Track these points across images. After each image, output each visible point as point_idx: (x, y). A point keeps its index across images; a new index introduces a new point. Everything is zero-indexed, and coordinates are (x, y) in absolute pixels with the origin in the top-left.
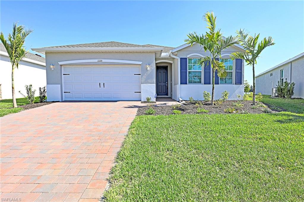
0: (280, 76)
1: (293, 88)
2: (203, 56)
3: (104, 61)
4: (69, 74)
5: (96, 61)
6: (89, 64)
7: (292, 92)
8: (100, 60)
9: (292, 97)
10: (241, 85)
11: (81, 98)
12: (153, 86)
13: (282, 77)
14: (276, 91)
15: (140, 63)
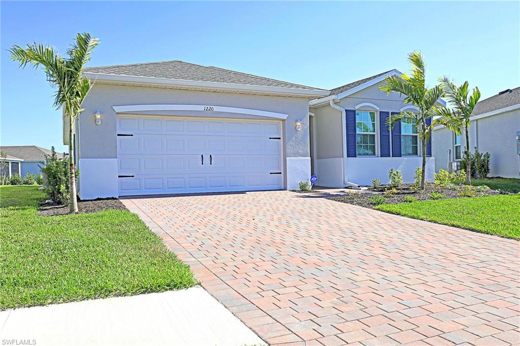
0: (453, 143)
1: (488, 161)
2: (378, 109)
3: (216, 109)
4: (132, 135)
5: (201, 108)
6: (185, 115)
7: (488, 167)
8: (209, 107)
9: (489, 175)
10: (431, 158)
11: (160, 188)
12: (307, 160)
13: (456, 144)
14: (457, 166)
15: (285, 117)
